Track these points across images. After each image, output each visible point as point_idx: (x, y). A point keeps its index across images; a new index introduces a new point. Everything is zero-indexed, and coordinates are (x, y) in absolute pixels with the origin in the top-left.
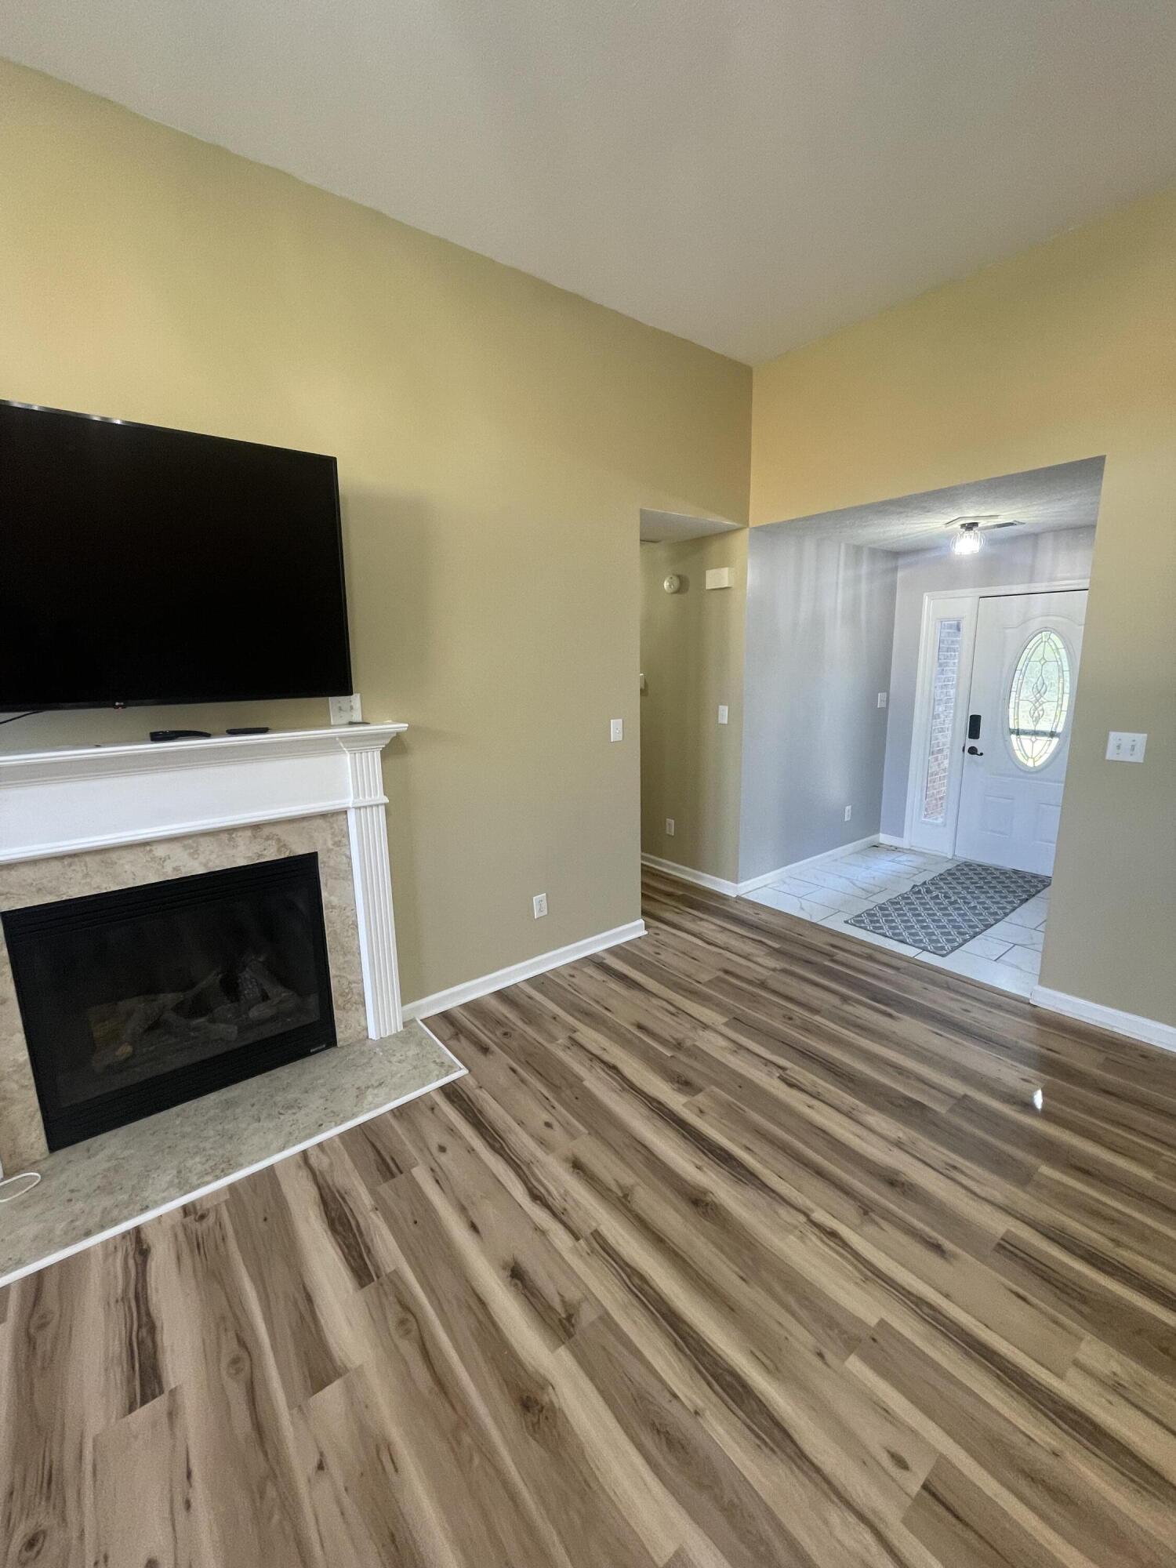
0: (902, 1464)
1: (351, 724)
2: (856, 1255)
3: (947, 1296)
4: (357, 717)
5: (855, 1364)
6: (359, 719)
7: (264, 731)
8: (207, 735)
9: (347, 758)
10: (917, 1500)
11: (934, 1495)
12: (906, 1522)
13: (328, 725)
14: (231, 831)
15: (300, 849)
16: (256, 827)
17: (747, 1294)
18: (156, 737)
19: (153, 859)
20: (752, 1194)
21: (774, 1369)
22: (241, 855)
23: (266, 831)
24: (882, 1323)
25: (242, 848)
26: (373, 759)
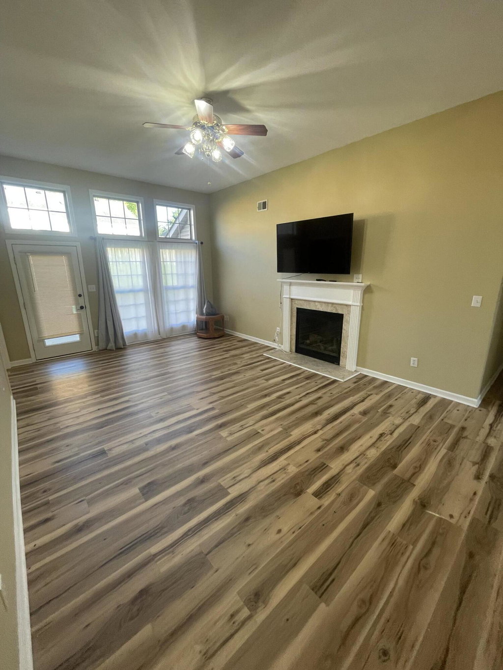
0: (263, 430)
1: (358, 282)
2: (310, 436)
3: (303, 447)
4: (360, 281)
5: (280, 429)
6: (361, 282)
7: (336, 281)
8: (325, 281)
9: (352, 291)
10: (257, 431)
11: (257, 433)
12: (253, 429)
13: (353, 282)
14: (328, 303)
15: (340, 312)
16: (333, 304)
17: (293, 418)
18: (317, 280)
19: (315, 305)
20: (324, 422)
21: (277, 419)
22: (329, 309)
23: (334, 306)
24: (291, 435)
25: (329, 308)
26: (359, 293)
